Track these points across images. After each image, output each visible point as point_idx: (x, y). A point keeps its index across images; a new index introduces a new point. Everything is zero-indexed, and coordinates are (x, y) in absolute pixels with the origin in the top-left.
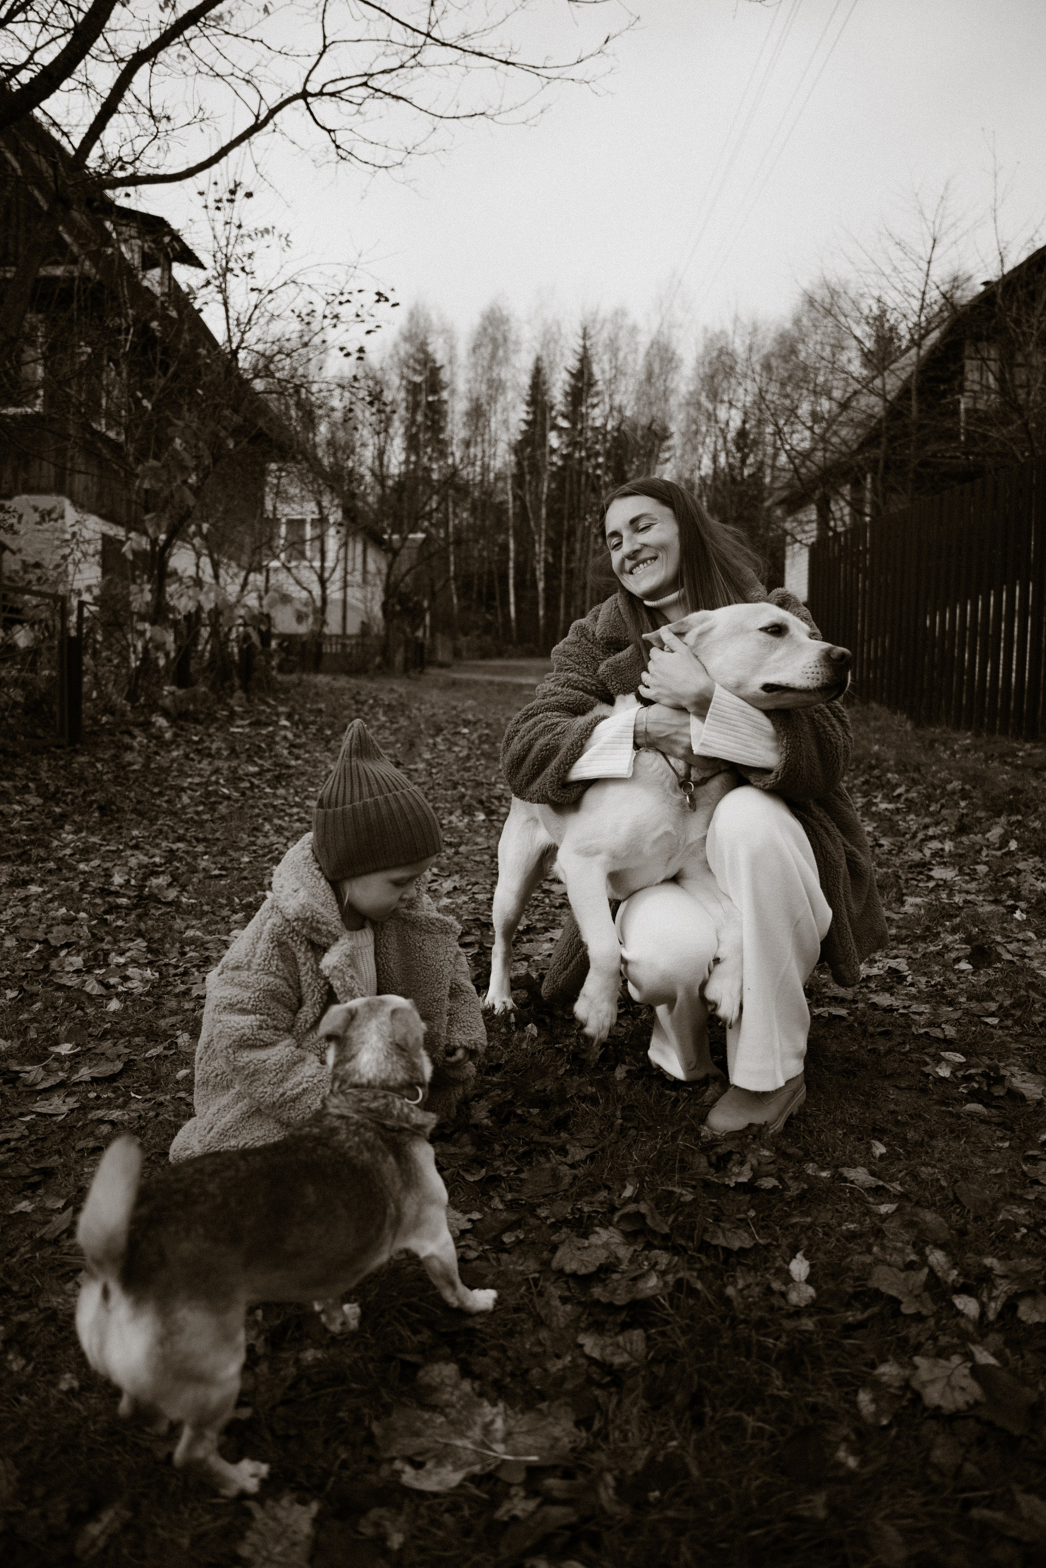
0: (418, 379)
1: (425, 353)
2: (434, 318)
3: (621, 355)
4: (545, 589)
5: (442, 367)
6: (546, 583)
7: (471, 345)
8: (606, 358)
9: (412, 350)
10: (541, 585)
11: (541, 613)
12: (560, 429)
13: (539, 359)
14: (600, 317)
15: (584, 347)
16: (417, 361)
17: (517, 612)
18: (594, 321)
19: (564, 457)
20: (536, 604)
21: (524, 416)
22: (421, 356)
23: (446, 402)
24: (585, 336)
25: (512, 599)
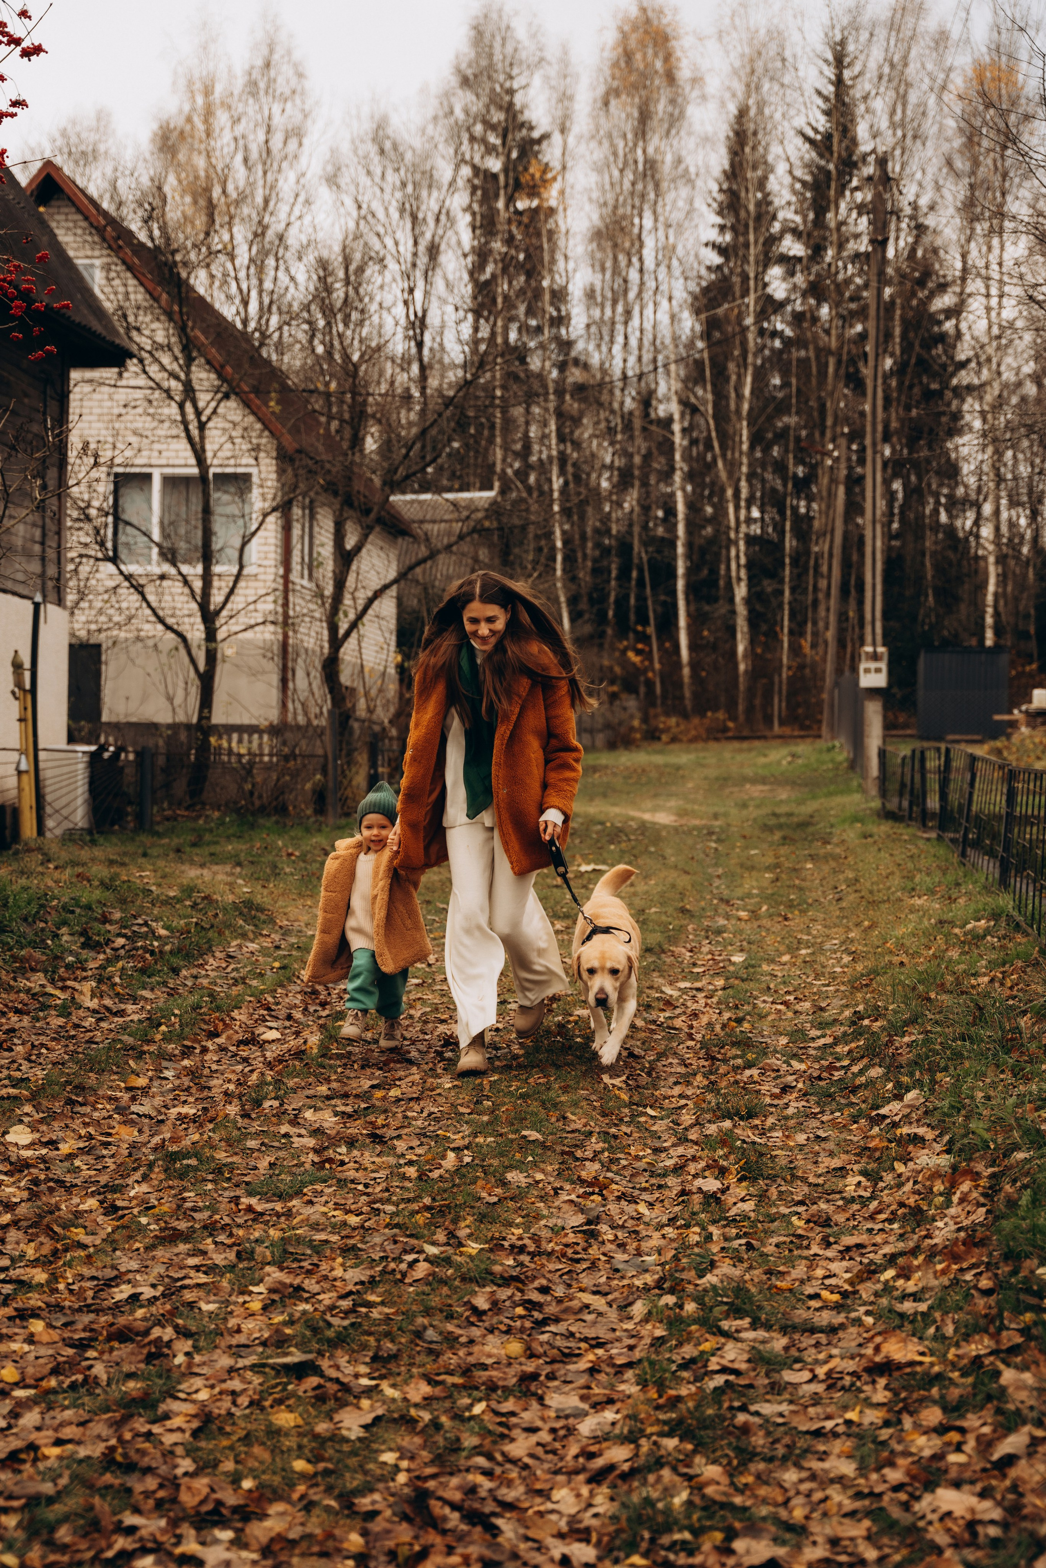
0: (495, 165)
1: (509, 109)
2: (521, 32)
3: (913, 98)
4: (748, 601)
5: (545, 137)
6: (750, 586)
7: (601, 90)
8: (879, 105)
9: (477, 106)
10: (741, 591)
11: (741, 648)
12: (789, 263)
13: (742, 113)
14: (865, 19)
15: (839, 82)
16: (489, 126)
17: (692, 647)
18: (854, 26)
19: (798, 318)
20: (731, 631)
21: (713, 235)
22: (497, 116)
23: (552, 211)
24: (840, 61)
25: (682, 622)
